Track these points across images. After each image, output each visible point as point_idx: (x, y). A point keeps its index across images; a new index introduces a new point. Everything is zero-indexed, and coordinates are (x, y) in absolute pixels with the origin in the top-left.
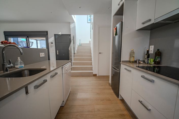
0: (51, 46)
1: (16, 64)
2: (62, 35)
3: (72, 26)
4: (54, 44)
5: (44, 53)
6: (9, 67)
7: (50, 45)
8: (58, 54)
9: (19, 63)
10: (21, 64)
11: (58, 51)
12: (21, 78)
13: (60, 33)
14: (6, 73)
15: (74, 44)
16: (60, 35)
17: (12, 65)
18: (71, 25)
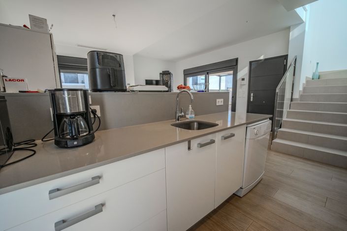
0: (241, 85)
1: (187, 113)
2: (266, 60)
3: (294, 34)
4: (246, 82)
5: (222, 100)
6: (180, 116)
7: (239, 82)
8: (252, 100)
9: (190, 113)
10: (191, 114)
11: (252, 95)
12: (190, 131)
13: (263, 56)
14: (177, 122)
15: (294, 75)
16: (261, 60)
17: (183, 114)
18: (291, 33)
